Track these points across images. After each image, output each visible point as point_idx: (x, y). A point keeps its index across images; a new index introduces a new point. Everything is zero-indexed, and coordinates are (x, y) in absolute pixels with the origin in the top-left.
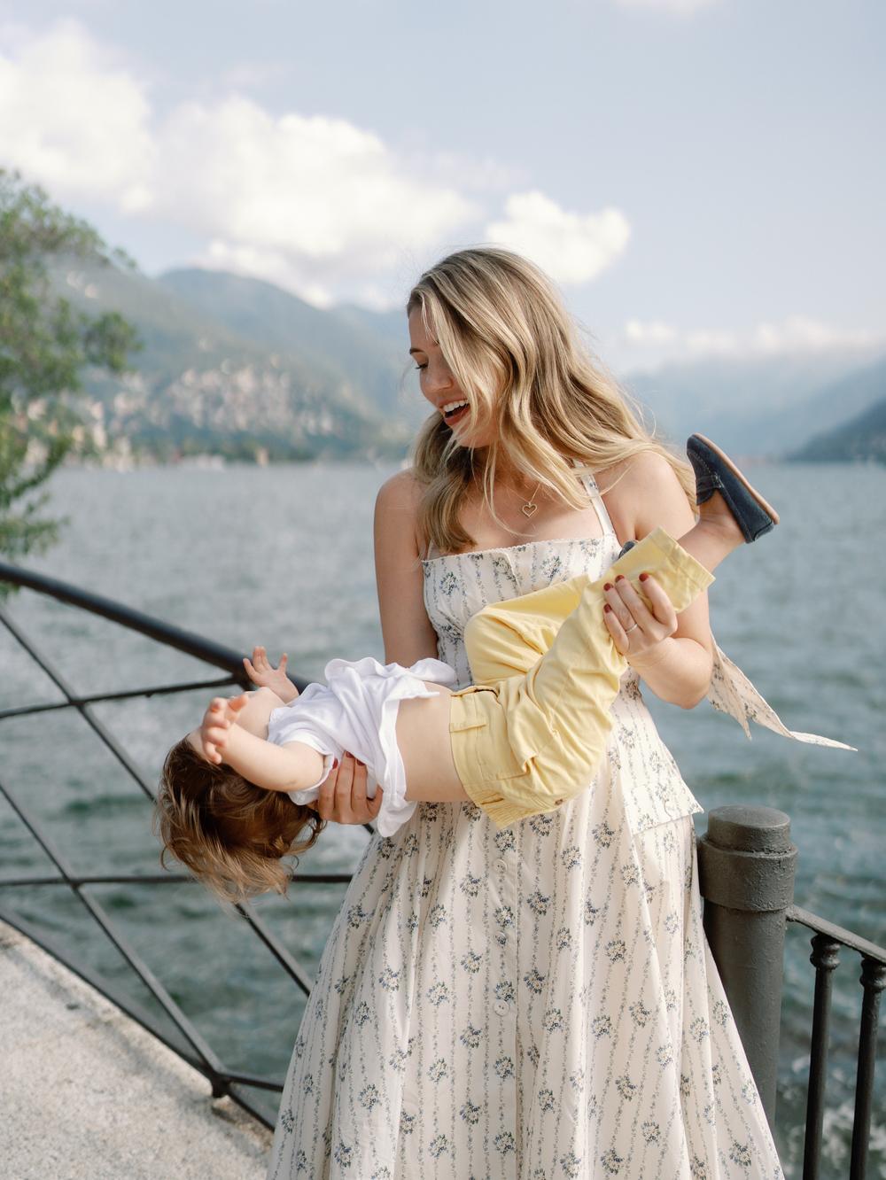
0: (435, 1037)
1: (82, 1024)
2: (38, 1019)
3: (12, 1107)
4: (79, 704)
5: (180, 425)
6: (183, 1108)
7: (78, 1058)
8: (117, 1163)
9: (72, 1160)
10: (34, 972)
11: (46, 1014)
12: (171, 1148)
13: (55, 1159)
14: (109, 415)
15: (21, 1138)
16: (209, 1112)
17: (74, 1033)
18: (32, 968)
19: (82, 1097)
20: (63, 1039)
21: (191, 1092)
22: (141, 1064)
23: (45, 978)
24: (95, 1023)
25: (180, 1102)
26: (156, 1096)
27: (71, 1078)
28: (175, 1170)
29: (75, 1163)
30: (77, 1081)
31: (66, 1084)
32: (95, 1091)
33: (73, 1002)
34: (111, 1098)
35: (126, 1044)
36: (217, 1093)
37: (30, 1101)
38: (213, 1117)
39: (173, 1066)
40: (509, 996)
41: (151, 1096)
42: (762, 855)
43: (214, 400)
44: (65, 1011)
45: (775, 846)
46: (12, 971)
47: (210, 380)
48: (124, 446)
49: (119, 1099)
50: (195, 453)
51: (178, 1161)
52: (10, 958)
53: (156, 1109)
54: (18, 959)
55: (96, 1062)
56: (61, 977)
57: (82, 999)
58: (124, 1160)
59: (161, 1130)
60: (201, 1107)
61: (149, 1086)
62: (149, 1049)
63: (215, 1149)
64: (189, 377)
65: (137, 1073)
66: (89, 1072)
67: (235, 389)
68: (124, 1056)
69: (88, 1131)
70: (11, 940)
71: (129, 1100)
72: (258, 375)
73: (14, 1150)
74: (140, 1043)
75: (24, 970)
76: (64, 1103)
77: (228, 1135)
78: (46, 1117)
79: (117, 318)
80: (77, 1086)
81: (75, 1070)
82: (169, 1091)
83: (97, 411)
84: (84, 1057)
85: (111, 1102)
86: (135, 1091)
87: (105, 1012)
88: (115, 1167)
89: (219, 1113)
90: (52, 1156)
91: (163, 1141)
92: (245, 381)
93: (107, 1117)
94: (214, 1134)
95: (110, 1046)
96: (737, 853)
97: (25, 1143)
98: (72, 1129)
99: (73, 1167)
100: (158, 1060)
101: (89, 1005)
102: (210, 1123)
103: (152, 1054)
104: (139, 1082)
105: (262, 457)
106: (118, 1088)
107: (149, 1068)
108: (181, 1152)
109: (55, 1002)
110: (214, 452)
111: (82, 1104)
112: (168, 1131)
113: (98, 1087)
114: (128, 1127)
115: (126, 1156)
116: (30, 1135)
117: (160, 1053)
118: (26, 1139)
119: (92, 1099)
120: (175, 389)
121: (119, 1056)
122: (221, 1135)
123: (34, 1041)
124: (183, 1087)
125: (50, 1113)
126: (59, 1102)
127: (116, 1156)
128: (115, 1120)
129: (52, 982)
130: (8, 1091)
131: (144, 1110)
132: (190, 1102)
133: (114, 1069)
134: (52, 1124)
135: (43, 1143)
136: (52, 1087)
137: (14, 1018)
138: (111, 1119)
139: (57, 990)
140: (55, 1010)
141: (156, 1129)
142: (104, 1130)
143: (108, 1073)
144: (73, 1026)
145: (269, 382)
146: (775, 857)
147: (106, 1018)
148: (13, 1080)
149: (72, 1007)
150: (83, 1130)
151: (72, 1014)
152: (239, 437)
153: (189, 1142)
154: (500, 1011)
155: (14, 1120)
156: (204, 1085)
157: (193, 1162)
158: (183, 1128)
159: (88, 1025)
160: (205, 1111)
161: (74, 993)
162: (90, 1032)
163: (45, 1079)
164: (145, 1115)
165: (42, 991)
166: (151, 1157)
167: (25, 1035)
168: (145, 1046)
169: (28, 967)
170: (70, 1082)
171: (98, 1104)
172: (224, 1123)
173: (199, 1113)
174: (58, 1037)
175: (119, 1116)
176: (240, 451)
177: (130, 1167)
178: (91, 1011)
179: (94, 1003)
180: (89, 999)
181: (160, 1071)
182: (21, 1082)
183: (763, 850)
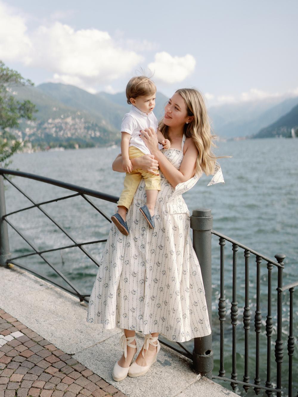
0: (127, 254)
1: (45, 289)
2: (33, 288)
3: (29, 306)
4: (37, 206)
5: (48, 137)
6: (73, 304)
7: (45, 295)
8: (58, 315)
9: (46, 315)
10: (30, 279)
11: (35, 287)
12: (71, 312)
13: (42, 315)
14: (24, 135)
15: (33, 312)
16: (80, 305)
17: (43, 291)
18: (29, 278)
19: (47, 303)
20: (40, 292)
21: (74, 301)
22: (61, 296)
23: (33, 280)
24: (48, 288)
25: (72, 303)
26: (66, 302)
27: (44, 300)
28: (72, 316)
29: (47, 316)
30: (45, 300)
31: (42, 301)
32: (50, 302)
33: (41, 284)
34: (54, 303)
35: (57, 292)
36: (81, 301)
37: (34, 304)
38: (81, 306)
39: (69, 296)
40: (143, 248)
41: (64, 303)
42: (204, 217)
43: (60, 128)
44: (39, 286)
45: (207, 215)
46: (24, 278)
47: (57, 121)
48: (30, 145)
49: (56, 303)
50: (54, 147)
51: (73, 315)
52: (23, 276)
53: (66, 305)
54: (25, 276)
55: (49, 296)
56: (37, 279)
57: (43, 283)
58: (59, 315)
59: (68, 309)
60: (78, 304)
61: (64, 300)
62: (62, 293)
63: (82, 312)
64: (50, 121)
65: (60, 298)
66: (48, 298)
67: (66, 123)
68: (56, 295)
69: (49, 310)
70: (22, 272)
71: (59, 303)
72: (73, 119)
73: (31, 314)
74: (60, 292)
75: (27, 278)
76: (42, 305)
77: (85, 309)
78: (39, 308)
79: (29, 102)
80: (45, 301)
81: (44, 298)
82: (69, 301)
83: (20, 134)
84: (46, 295)
85: (54, 304)
86: (60, 301)
87: (50, 286)
88: (57, 316)
89: (82, 305)
90: (41, 315)
91: (68, 311)
92: (69, 120)
93: (54, 307)
94: (81, 309)
95: (52, 293)
96: (198, 217)
97: (34, 313)
98: (45, 309)
99: (47, 317)
100: (65, 295)
101: (46, 285)
102: (80, 307)
103: (63, 294)
104: (61, 300)
105: (77, 146)
106: (56, 301)
107: (63, 297)
108: (74, 313)
109: (37, 284)
110: (60, 146)
111: (47, 304)
112: (70, 309)
113: (51, 301)
114: (59, 309)
115: (60, 314)
116: (35, 311)
117: (66, 294)
118: (34, 312)
119: (49, 304)
120: (46, 125)
121: (55, 295)
122: (83, 309)
123: (32, 293)
124: (72, 300)
125: (39, 307)
126: (41, 304)
127: (57, 314)
128: (56, 307)
129: (35, 280)
130: (28, 303)
131: (63, 305)
132: (75, 303)
133: (54, 297)
134: (40, 309)
135: (39, 312)
136: (39, 301)
137: (26, 288)
138: (55, 307)
139: (36, 282)
140: (37, 286)
141: (66, 309)
142: (53, 309)
143: (53, 298)
144: (42, 289)
145: (77, 120)
146: (207, 218)
147: (51, 287)
148: (29, 300)
149: (41, 285)
150: (48, 310)
151: (42, 287)
152: (68, 139)
153: (75, 311)
154: (141, 251)
155: (30, 308)
156: (78, 300)
157: (77, 315)
158: (73, 308)
159: (46, 289)
160: (79, 305)
161: (41, 282)
162: (47, 290)
163: (37, 300)
164: (63, 306)
165: (33, 282)
166: (66, 314)
167: (30, 292)
168: (61, 292)
169: (28, 277)
170: (43, 300)
171: (51, 304)
172: (84, 307)
173: (77, 305)
174: (39, 291)
175: (57, 307)
176: (69, 145)
177: (61, 316)
178: (46, 286)
179: (47, 284)
180: (45, 283)
181: (66, 297)
182: (31, 301)
183: (204, 216)
